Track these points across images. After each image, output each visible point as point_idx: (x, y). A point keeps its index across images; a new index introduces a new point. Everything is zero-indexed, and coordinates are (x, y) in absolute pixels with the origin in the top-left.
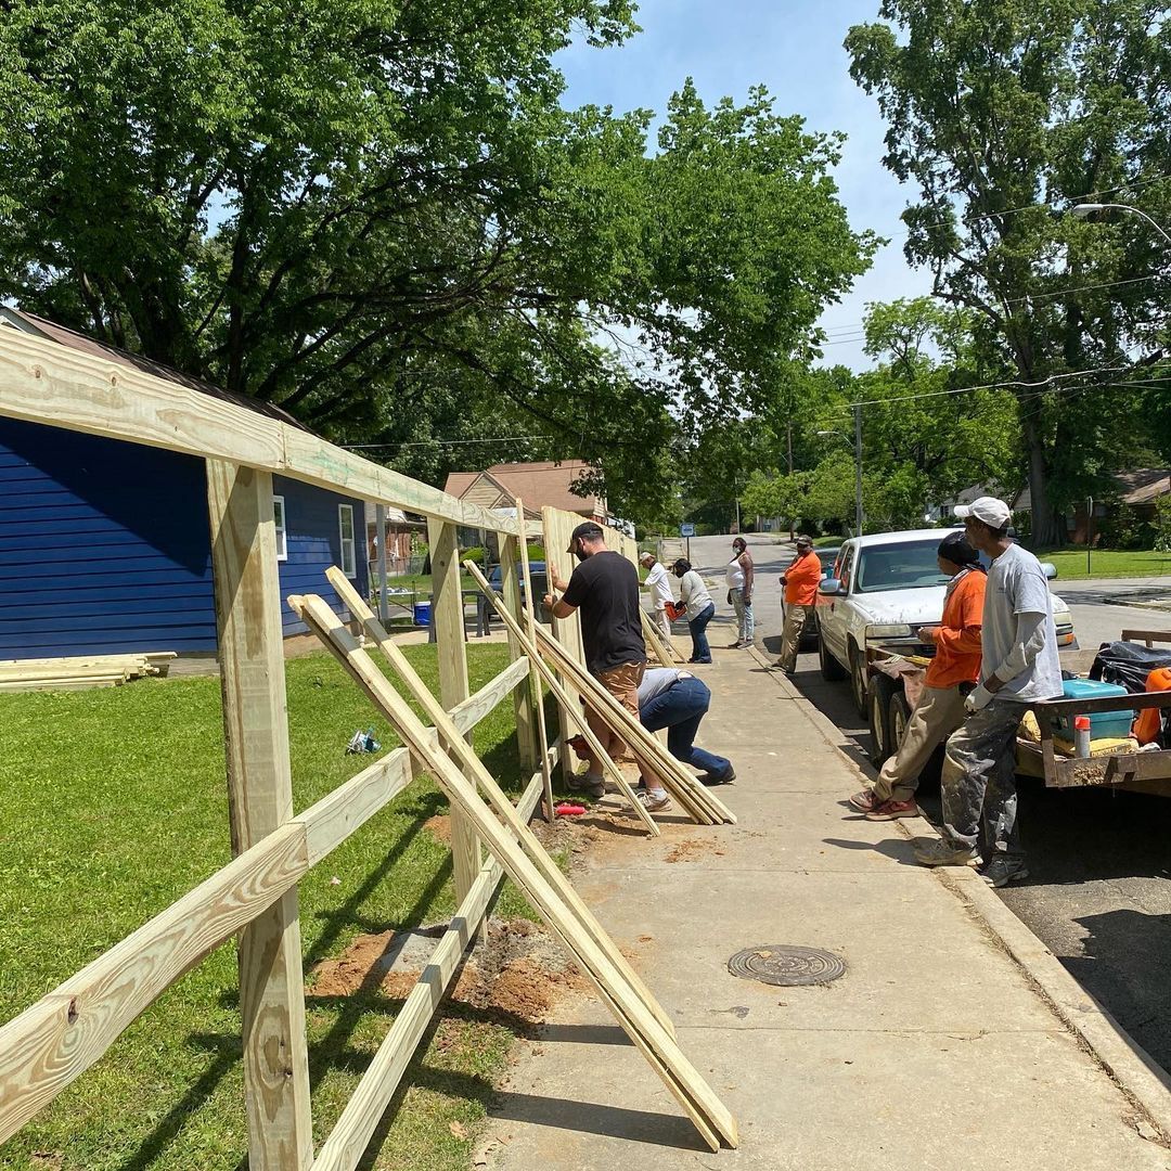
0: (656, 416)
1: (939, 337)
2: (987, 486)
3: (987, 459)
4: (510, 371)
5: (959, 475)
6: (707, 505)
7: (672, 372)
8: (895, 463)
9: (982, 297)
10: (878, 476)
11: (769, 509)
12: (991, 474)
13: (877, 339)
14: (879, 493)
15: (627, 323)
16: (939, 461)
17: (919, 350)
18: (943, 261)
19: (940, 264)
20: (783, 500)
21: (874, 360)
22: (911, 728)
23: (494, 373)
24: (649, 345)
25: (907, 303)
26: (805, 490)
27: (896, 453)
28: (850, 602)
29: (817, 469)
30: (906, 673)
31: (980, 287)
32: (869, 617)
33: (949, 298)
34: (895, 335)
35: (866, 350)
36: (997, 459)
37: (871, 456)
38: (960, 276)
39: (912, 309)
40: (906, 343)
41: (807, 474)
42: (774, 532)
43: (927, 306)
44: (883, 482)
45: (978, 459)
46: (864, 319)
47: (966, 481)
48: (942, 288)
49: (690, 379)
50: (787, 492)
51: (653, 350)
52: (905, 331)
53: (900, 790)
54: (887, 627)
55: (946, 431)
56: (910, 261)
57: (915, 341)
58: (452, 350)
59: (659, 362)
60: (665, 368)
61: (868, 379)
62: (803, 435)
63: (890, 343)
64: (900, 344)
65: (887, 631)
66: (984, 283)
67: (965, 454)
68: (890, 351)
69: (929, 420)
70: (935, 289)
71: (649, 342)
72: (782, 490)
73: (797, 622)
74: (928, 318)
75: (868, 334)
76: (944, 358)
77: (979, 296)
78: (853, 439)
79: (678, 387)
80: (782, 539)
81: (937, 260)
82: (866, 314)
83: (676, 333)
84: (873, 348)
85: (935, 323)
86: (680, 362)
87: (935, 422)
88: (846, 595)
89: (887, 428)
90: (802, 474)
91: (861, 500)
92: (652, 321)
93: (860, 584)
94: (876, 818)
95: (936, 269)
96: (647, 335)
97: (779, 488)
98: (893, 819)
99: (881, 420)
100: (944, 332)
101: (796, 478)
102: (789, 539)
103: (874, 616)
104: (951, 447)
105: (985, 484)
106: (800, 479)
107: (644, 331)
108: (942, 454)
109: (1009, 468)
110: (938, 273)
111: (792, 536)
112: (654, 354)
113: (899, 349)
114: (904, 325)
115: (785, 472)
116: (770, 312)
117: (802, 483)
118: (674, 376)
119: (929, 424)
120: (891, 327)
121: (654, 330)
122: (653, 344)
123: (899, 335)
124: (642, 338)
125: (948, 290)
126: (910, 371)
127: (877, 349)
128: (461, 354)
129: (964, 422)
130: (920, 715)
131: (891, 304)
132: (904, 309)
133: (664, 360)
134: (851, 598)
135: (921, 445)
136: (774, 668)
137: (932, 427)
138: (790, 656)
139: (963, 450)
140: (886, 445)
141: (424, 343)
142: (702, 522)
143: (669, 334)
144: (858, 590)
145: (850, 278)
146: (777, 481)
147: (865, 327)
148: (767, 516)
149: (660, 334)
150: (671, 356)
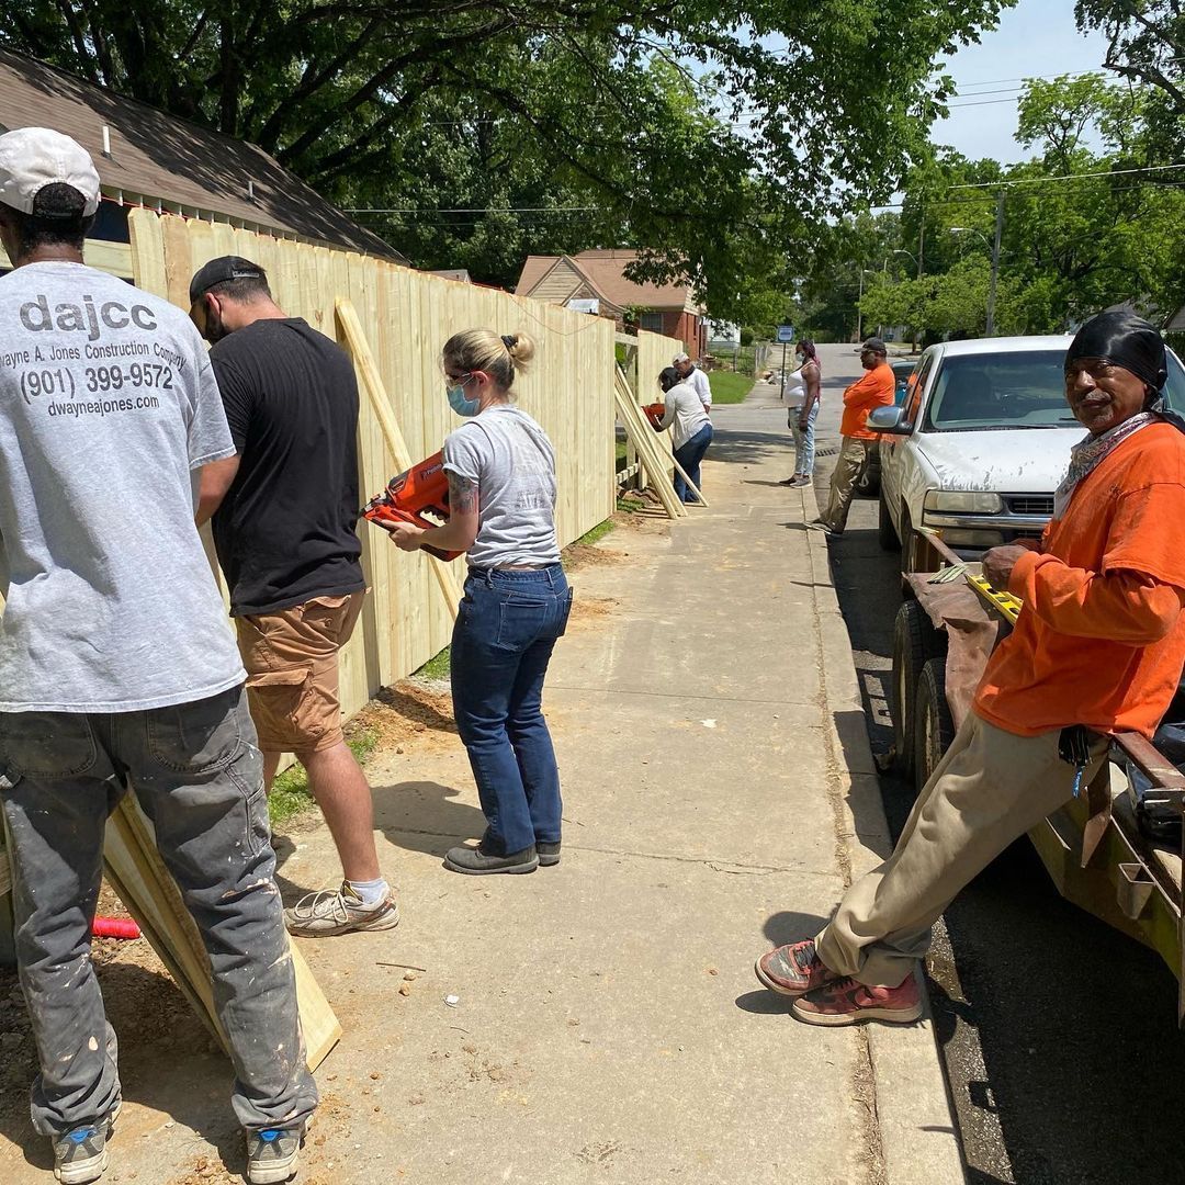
0: (734, 182)
1: (1105, 124)
2: (1139, 302)
3: (1143, 271)
4: (556, 116)
5: (1108, 288)
6: (826, 309)
7: (754, 124)
8: (1036, 270)
9: (1165, 71)
10: (1016, 282)
11: (890, 317)
12: (1145, 288)
13: (1032, 123)
14: (1014, 304)
15: (702, 57)
16: (1086, 270)
17: (1079, 139)
18: (1122, 26)
19: (1118, 29)
20: (907, 306)
21: (1025, 148)
22: (922, 822)
23: (535, 118)
24: (728, 87)
25: (1070, 81)
26: (933, 296)
27: (1039, 259)
28: (913, 446)
29: (949, 274)
30: (955, 623)
31: (1163, 58)
32: (933, 476)
33: (1123, 71)
34: (1054, 120)
35: (1017, 136)
36: (1155, 271)
37: (1011, 260)
38: (1141, 43)
39: (1077, 88)
40: (1065, 129)
41: (937, 279)
42: (896, 342)
43: (1095, 85)
44: (1019, 291)
45: (1132, 269)
46: (1020, 99)
47: (1116, 296)
48: (1116, 59)
49: (774, 134)
50: (912, 299)
51: (733, 93)
52: (1066, 116)
53: (879, 960)
54: (960, 496)
55: (1099, 236)
56: (1080, 23)
57: (1076, 128)
58: (487, 87)
59: (738, 109)
60: (746, 117)
61: (1017, 172)
62: (937, 237)
63: (1046, 128)
64: (1058, 131)
65: (960, 502)
66: (1169, 52)
67: (1118, 264)
68: (1045, 139)
69: (1080, 221)
70: (1108, 60)
71: (729, 83)
72: (907, 296)
73: (852, 462)
74: (1094, 100)
75: (1022, 117)
76: (1107, 148)
77: (1161, 69)
78: (992, 242)
79: (760, 145)
80: (904, 351)
81: (1115, 23)
82: (1022, 93)
83: (762, 71)
84: (1025, 134)
85: (1102, 107)
86: (765, 110)
87: (1087, 223)
88: (909, 432)
89: (1033, 228)
90: (932, 278)
91: (993, 309)
92: (734, 53)
93: (934, 416)
94: (816, 1017)
95: (1113, 35)
96: (727, 74)
97: (905, 292)
98: (856, 1023)
99: (1025, 218)
100: (1111, 118)
101: (925, 283)
102: (911, 351)
103: (941, 475)
104: (1103, 254)
105: (1136, 299)
106: (929, 283)
107: (722, 67)
108: (1092, 261)
109: (1167, 282)
110: (1114, 40)
111: (914, 348)
112: (734, 99)
113: (1057, 138)
114: (1066, 107)
115: (913, 275)
116: (877, 33)
117: (930, 289)
118: (756, 130)
119: (1080, 226)
120: (1050, 110)
121: (735, 67)
122: (734, 86)
123: (1058, 119)
124: (720, 78)
125: (1124, 62)
126: (1066, 163)
127: (1030, 136)
128: (498, 93)
129: (1121, 227)
130: (950, 796)
131: (1052, 82)
132: (1067, 89)
133: (745, 107)
134: (916, 439)
135: (1069, 249)
136: (814, 526)
137: (1083, 229)
138: (838, 509)
139: (1117, 259)
140: (1028, 249)
141: (455, 77)
142: (820, 328)
143: (753, 71)
144: (928, 427)
145: (997, 11)
146: (902, 286)
147: (1019, 109)
148: (888, 324)
149: (743, 71)
150: (754, 103)
